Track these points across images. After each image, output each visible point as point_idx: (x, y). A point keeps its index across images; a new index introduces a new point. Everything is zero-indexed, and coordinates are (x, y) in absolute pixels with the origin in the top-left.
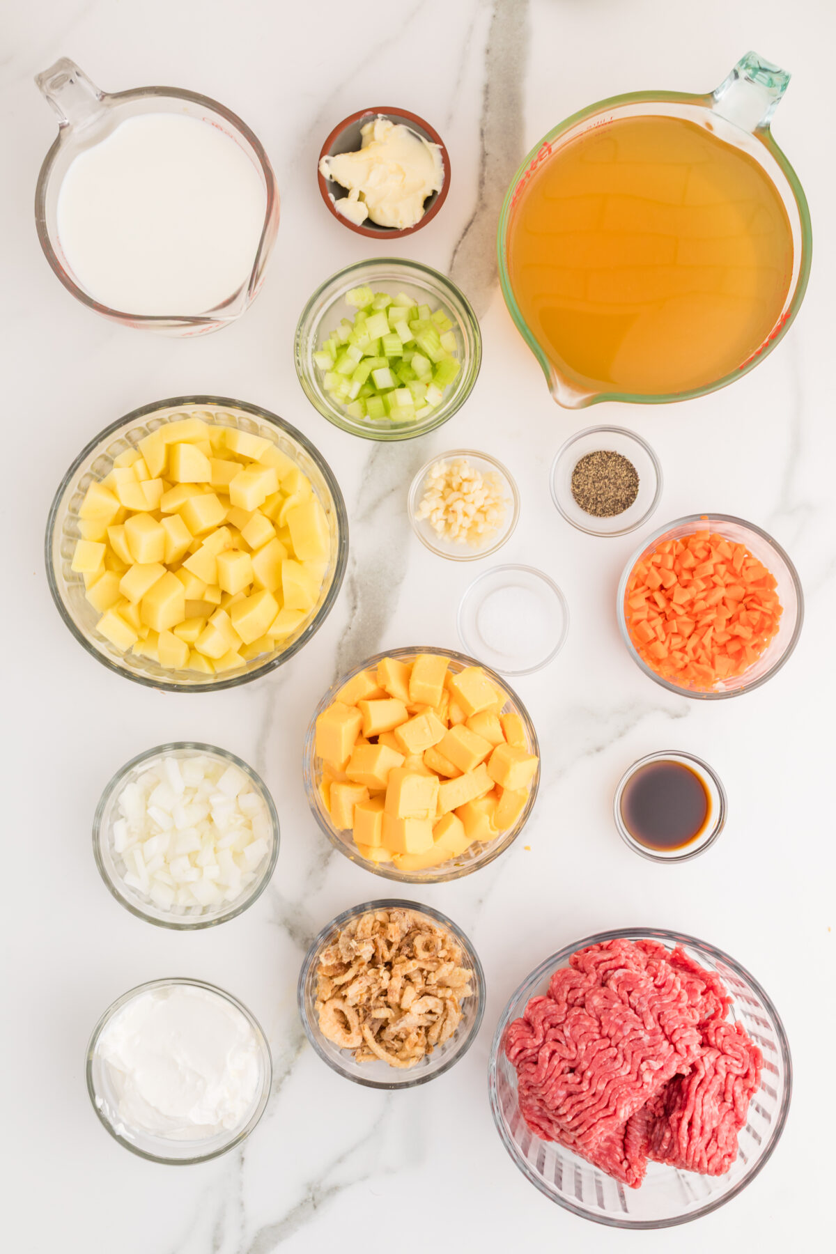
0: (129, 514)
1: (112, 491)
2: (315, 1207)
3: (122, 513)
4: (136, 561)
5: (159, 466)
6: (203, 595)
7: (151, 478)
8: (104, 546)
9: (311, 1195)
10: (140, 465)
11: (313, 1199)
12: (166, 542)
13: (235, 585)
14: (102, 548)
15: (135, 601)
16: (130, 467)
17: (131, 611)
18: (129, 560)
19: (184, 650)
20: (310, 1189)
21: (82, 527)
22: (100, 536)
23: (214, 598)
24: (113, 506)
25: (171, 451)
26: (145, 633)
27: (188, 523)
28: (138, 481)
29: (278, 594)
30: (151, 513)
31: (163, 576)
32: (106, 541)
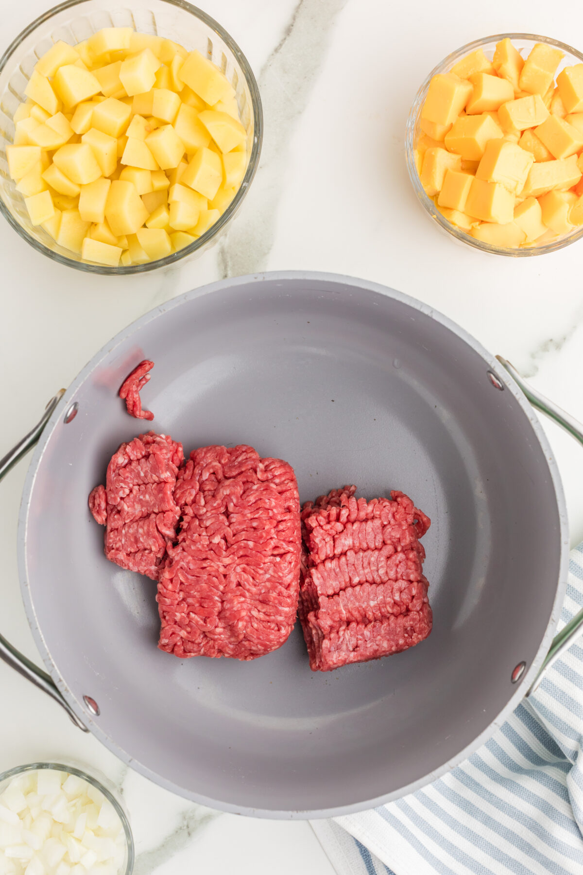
0: (51, 154)
1: (28, 143)
2: (189, 834)
3: (46, 156)
4: (80, 185)
5: (52, 103)
6: (152, 185)
7: (50, 115)
8: (48, 192)
9: (185, 823)
10: (35, 111)
11: (188, 827)
12: (96, 155)
13: (172, 159)
14: (47, 194)
15: (100, 220)
16: (30, 116)
17: (102, 230)
18: (76, 190)
19: (164, 234)
20: (184, 818)
21: (21, 188)
22: (40, 186)
23: (162, 182)
24: (35, 154)
25: (55, 83)
26: (125, 242)
27: (105, 131)
28: (41, 123)
29: (213, 145)
30: (70, 142)
31: (111, 187)
32: (48, 187)
